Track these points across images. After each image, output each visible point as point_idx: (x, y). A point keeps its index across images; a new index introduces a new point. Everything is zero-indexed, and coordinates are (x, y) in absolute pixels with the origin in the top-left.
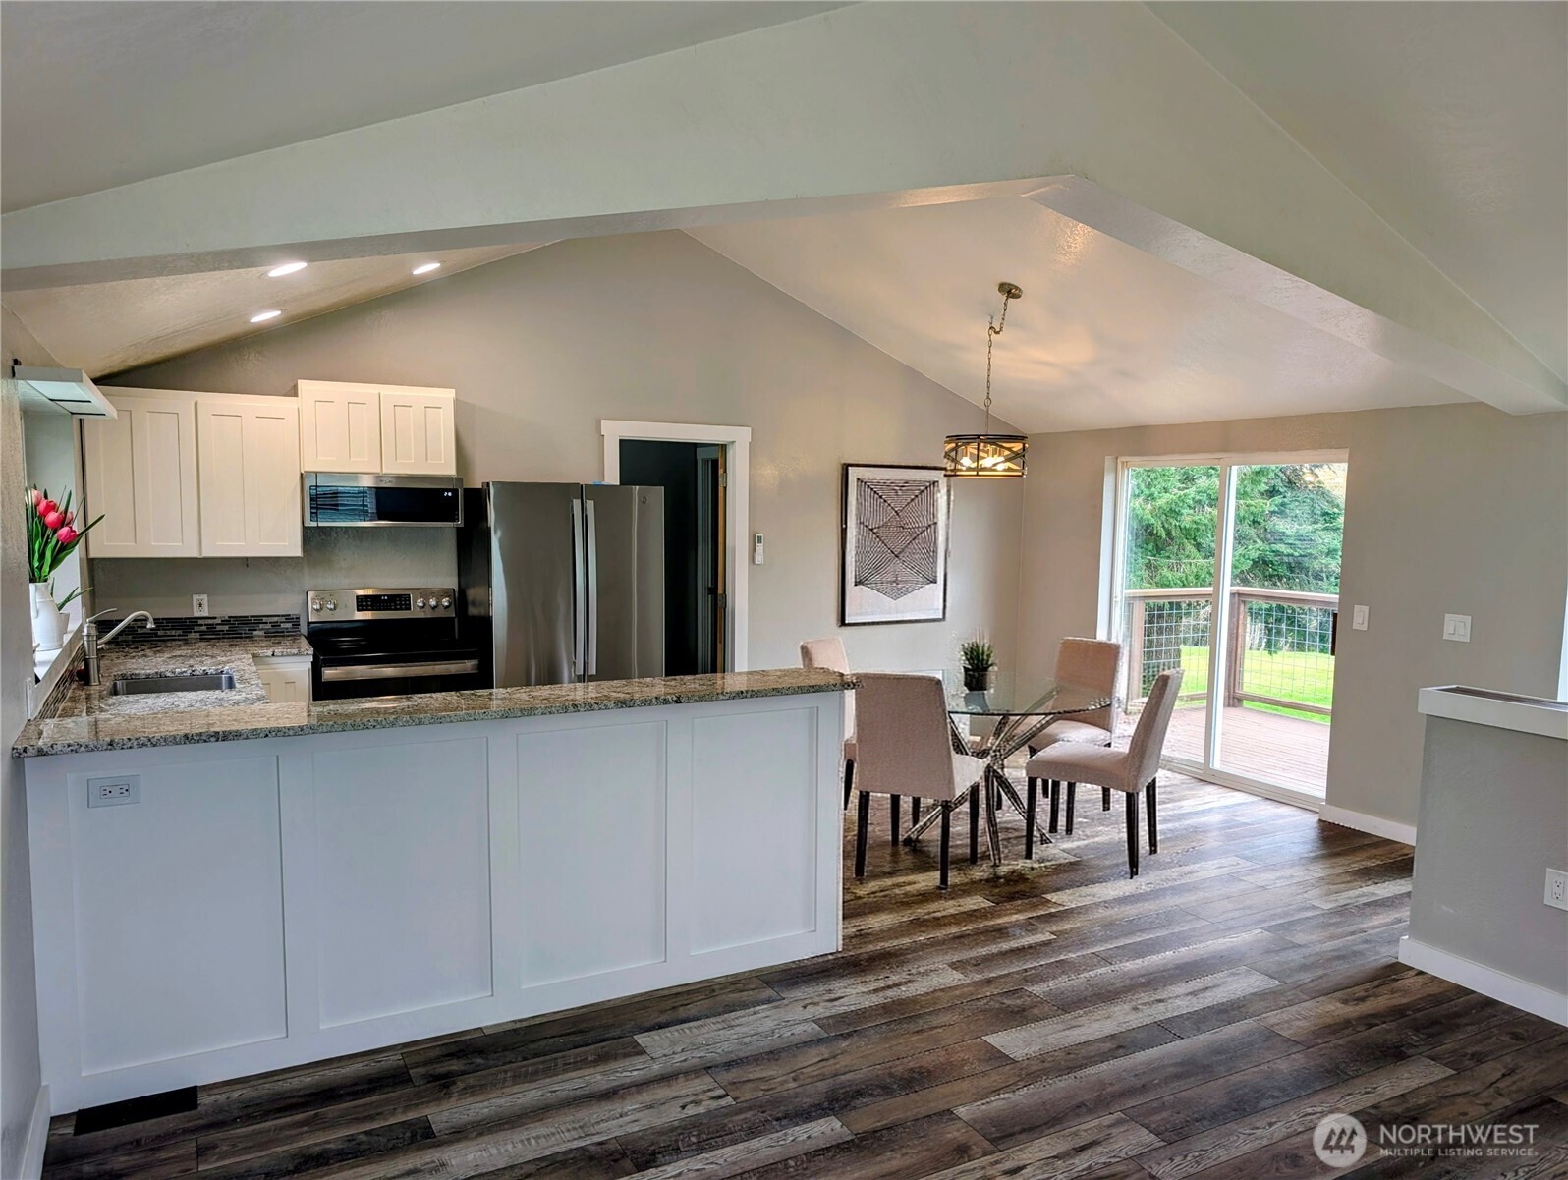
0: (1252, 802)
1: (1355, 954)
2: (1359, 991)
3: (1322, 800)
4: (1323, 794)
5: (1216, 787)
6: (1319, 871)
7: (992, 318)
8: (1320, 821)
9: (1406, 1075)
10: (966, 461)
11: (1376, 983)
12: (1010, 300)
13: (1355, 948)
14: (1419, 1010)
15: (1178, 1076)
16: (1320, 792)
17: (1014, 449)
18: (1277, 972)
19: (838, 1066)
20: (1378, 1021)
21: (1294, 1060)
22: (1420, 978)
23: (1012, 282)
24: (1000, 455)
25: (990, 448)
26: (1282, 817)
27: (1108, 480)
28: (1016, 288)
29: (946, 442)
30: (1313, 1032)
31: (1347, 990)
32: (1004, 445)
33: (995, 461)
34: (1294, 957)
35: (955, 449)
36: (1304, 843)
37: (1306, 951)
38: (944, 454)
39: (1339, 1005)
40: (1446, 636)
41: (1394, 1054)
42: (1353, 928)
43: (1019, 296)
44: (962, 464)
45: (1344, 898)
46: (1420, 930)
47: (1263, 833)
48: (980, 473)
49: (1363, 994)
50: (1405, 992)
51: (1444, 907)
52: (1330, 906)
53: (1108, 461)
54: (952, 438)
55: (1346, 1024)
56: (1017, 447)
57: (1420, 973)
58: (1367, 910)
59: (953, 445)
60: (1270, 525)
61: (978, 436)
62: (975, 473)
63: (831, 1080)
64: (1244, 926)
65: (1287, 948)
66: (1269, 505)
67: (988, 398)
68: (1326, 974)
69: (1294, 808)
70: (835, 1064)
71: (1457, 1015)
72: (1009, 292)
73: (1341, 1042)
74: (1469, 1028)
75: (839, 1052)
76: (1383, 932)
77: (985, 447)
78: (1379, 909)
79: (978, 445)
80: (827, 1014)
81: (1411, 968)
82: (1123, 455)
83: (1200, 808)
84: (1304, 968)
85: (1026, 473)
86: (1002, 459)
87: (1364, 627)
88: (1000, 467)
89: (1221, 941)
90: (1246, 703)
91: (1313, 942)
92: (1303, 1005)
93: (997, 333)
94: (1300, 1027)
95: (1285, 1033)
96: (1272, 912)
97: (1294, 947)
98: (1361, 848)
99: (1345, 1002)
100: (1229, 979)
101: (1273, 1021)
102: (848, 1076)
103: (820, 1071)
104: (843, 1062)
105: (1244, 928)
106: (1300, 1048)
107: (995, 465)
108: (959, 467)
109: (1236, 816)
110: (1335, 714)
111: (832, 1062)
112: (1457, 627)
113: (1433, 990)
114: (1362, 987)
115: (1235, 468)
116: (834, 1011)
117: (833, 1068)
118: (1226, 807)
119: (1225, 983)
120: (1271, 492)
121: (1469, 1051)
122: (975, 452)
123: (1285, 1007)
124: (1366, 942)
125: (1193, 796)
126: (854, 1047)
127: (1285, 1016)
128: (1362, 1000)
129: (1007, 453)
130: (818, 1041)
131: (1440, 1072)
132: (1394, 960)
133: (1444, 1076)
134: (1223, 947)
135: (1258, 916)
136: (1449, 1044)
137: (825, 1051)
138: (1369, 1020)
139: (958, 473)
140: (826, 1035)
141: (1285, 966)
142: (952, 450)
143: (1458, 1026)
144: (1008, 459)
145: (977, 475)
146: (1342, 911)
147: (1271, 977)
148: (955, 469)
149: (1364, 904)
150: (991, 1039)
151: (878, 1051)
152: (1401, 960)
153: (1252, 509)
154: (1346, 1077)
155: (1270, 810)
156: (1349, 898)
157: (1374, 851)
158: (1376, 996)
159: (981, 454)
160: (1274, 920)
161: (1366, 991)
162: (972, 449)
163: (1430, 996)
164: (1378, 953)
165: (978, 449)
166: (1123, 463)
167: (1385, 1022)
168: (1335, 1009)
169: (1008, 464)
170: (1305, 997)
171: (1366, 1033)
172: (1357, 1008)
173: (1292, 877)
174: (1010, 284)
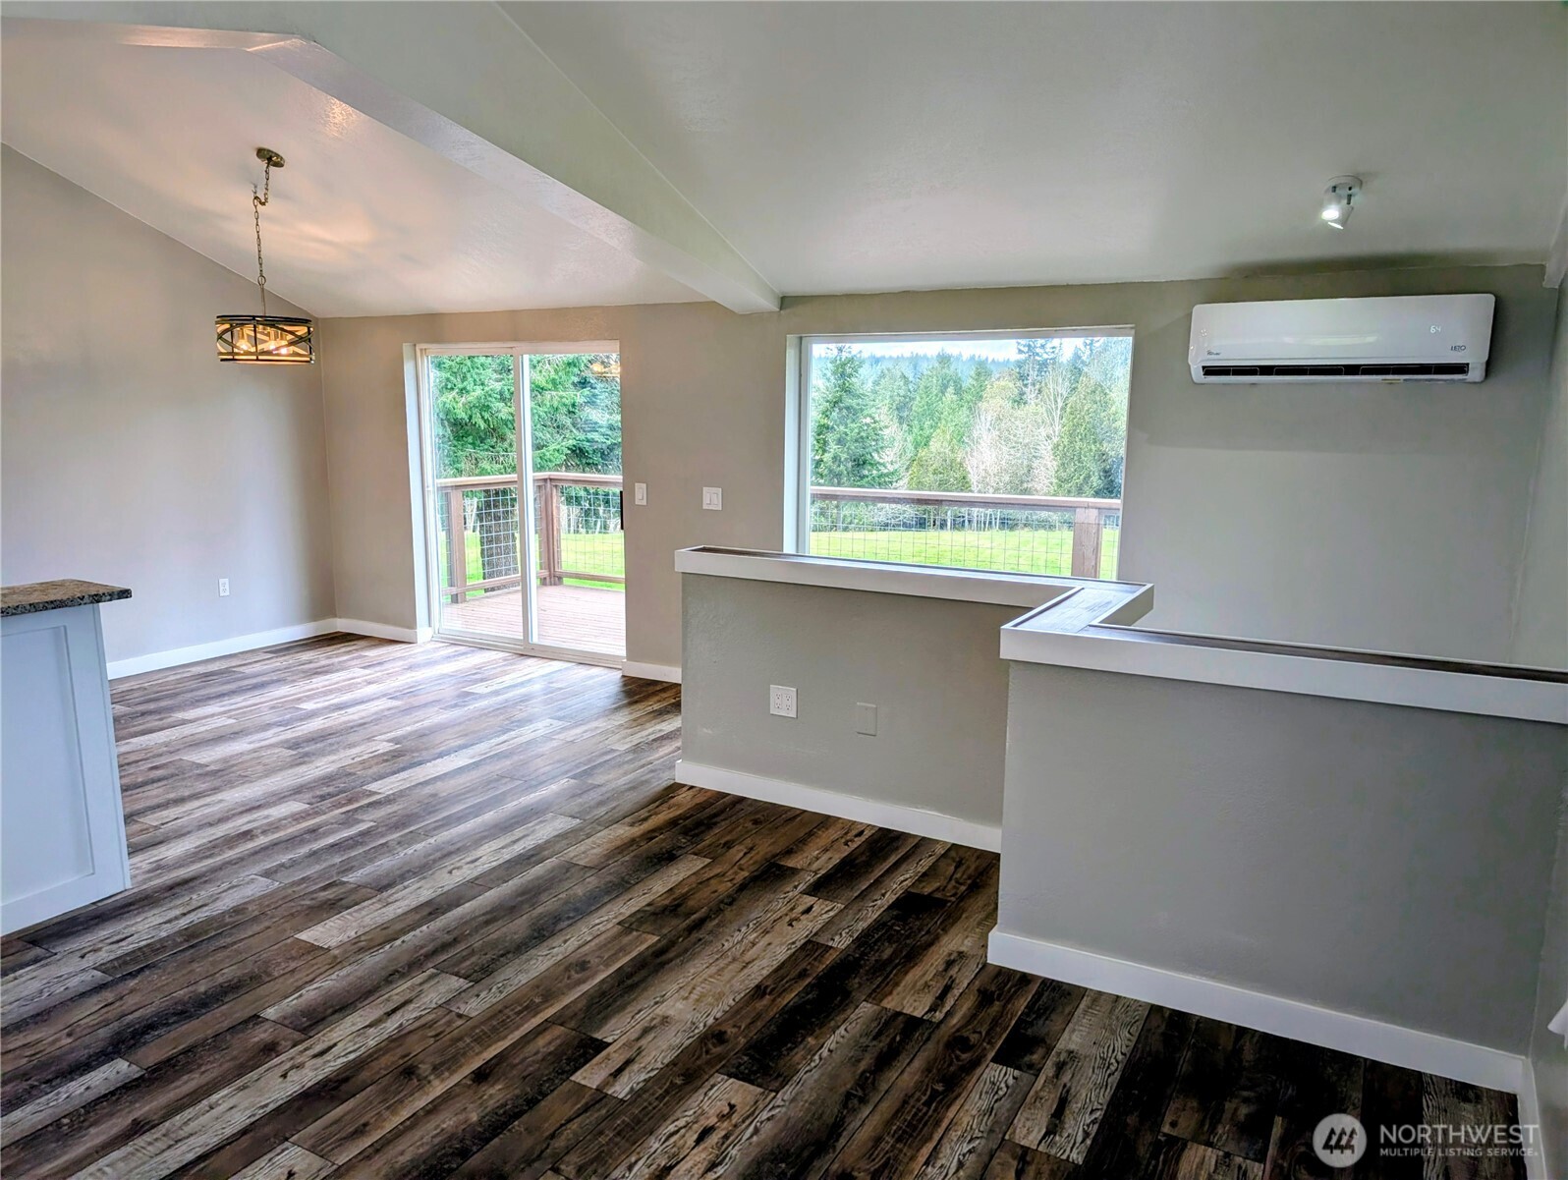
0: (566, 669)
1: (643, 783)
2: (644, 813)
3: (622, 657)
4: (623, 652)
5: (535, 659)
6: (623, 717)
7: (256, 187)
8: (623, 676)
9: (675, 872)
10: (244, 345)
11: (657, 803)
12: (272, 168)
13: (643, 779)
14: (688, 818)
15: (487, 923)
16: (620, 650)
17: (299, 333)
18: (579, 812)
19: (123, 1008)
20: (657, 834)
21: (589, 883)
22: (691, 793)
23: (271, 149)
24: (282, 339)
25: (271, 331)
26: (592, 677)
27: (408, 368)
28: (277, 155)
29: (217, 323)
30: (605, 855)
31: (634, 815)
32: (285, 328)
33: (276, 344)
34: (594, 796)
35: (230, 330)
36: (608, 698)
37: (604, 789)
38: (216, 337)
39: (627, 828)
40: (705, 507)
41: (668, 858)
42: (643, 762)
43: (282, 166)
44: (238, 348)
45: (636, 739)
46: (689, 753)
47: (575, 694)
48: (260, 357)
49: (647, 814)
50: (679, 806)
51: (705, 730)
52: (627, 746)
53: (406, 348)
54: (223, 319)
55: (633, 841)
56: (302, 330)
57: (692, 787)
58: (655, 744)
59: (227, 326)
60: (583, 415)
61: (254, 317)
62: (255, 358)
63: (116, 1023)
64: (553, 778)
65: (589, 790)
66: (580, 396)
67: (262, 276)
68: (618, 805)
69: (602, 669)
70: (121, 1006)
71: (716, 815)
72: (270, 159)
73: (627, 858)
74: (723, 823)
75: (127, 992)
76: (666, 761)
77: (264, 329)
78: (664, 742)
79: (255, 327)
80: (112, 958)
81: (684, 786)
82: (420, 342)
83: (520, 680)
84: (601, 804)
85: (313, 358)
86: (284, 343)
87: (644, 503)
88: (284, 351)
89: (532, 796)
90: (566, 580)
91: (613, 780)
92: (599, 834)
93: (263, 204)
94: (596, 854)
95: (582, 863)
96: (578, 761)
97: (595, 787)
98: (655, 694)
99: (632, 825)
100: (537, 827)
101: (572, 855)
102: (137, 1014)
103: (101, 1018)
104: (131, 1001)
105: (554, 779)
106: (594, 871)
107: (277, 349)
108: (236, 350)
109: (552, 683)
110: (627, 581)
111: (117, 1004)
112: (712, 498)
113: (700, 799)
114: (646, 809)
115: (526, 357)
116: (119, 953)
117: (119, 1010)
118: (543, 676)
119: (533, 831)
120: (584, 383)
121: (722, 841)
122: (252, 334)
123: (583, 840)
124: (652, 771)
125: (514, 671)
126: (145, 982)
127: (583, 848)
128: (645, 819)
129: (290, 337)
130: (100, 988)
131: (699, 863)
132: (672, 782)
133: (702, 865)
134: (532, 801)
135: (566, 768)
136: (709, 839)
137: (108, 995)
138: (649, 836)
139: (236, 357)
140: (111, 978)
141: (587, 805)
142: (225, 331)
143: (715, 824)
144: (291, 343)
145: (257, 360)
146: (637, 749)
147: (574, 817)
148: (233, 353)
149: (653, 740)
150: (304, 936)
151: (174, 980)
152: (677, 781)
153: (564, 400)
154: (629, 886)
155: (583, 672)
156: (642, 737)
157: (665, 695)
158: (656, 814)
159: (259, 336)
160: (579, 768)
161: (649, 811)
162: (248, 330)
163: (697, 804)
164: (660, 779)
165: (255, 331)
166: (421, 350)
167: (662, 833)
168: (624, 832)
169: (292, 348)
170: (599, 828)
171: (646, 846)
172: (642, 827)
173: (597, 728)
174: (269, 151)
